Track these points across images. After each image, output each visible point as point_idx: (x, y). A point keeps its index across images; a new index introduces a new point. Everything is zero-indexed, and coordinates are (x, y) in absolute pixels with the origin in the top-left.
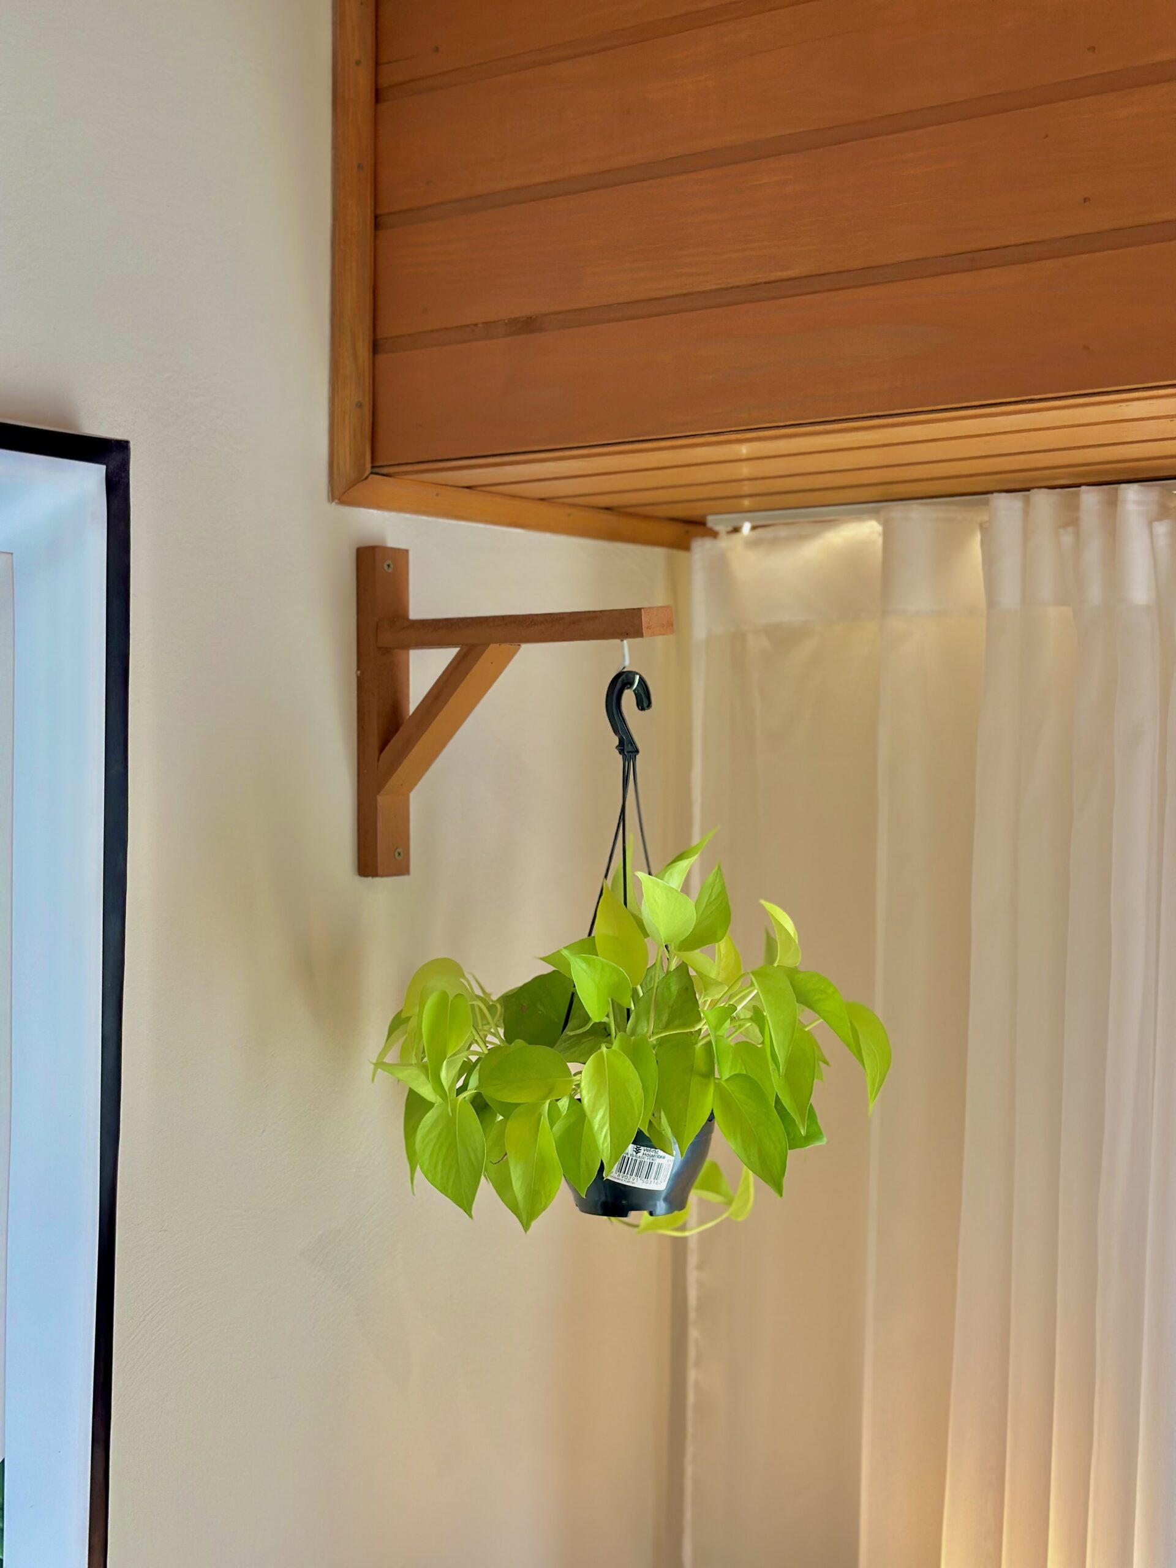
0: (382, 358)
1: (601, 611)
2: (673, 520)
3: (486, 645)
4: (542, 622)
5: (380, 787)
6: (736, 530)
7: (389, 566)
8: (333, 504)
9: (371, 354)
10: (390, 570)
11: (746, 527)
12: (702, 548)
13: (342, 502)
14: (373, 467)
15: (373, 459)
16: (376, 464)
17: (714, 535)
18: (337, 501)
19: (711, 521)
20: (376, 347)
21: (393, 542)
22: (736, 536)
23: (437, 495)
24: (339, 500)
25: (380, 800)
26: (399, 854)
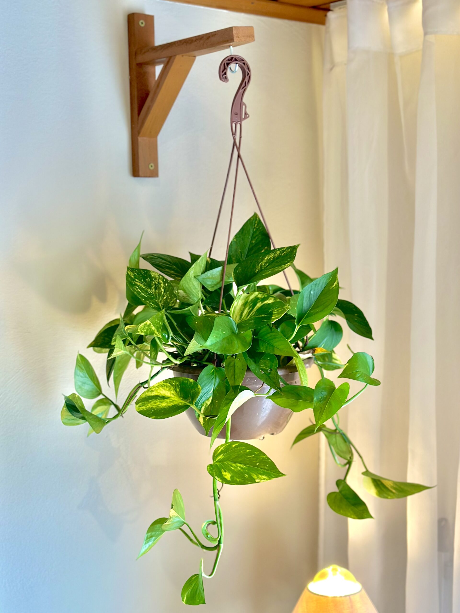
1: (217, 31)
2: (315, 7)
3: (175, 55)
4: (195, 41)
5: (139, 133)
10: (143, 25)
19: (333, 6)
21: (148, 12)
25: (140, 139)
26: (152, 166)
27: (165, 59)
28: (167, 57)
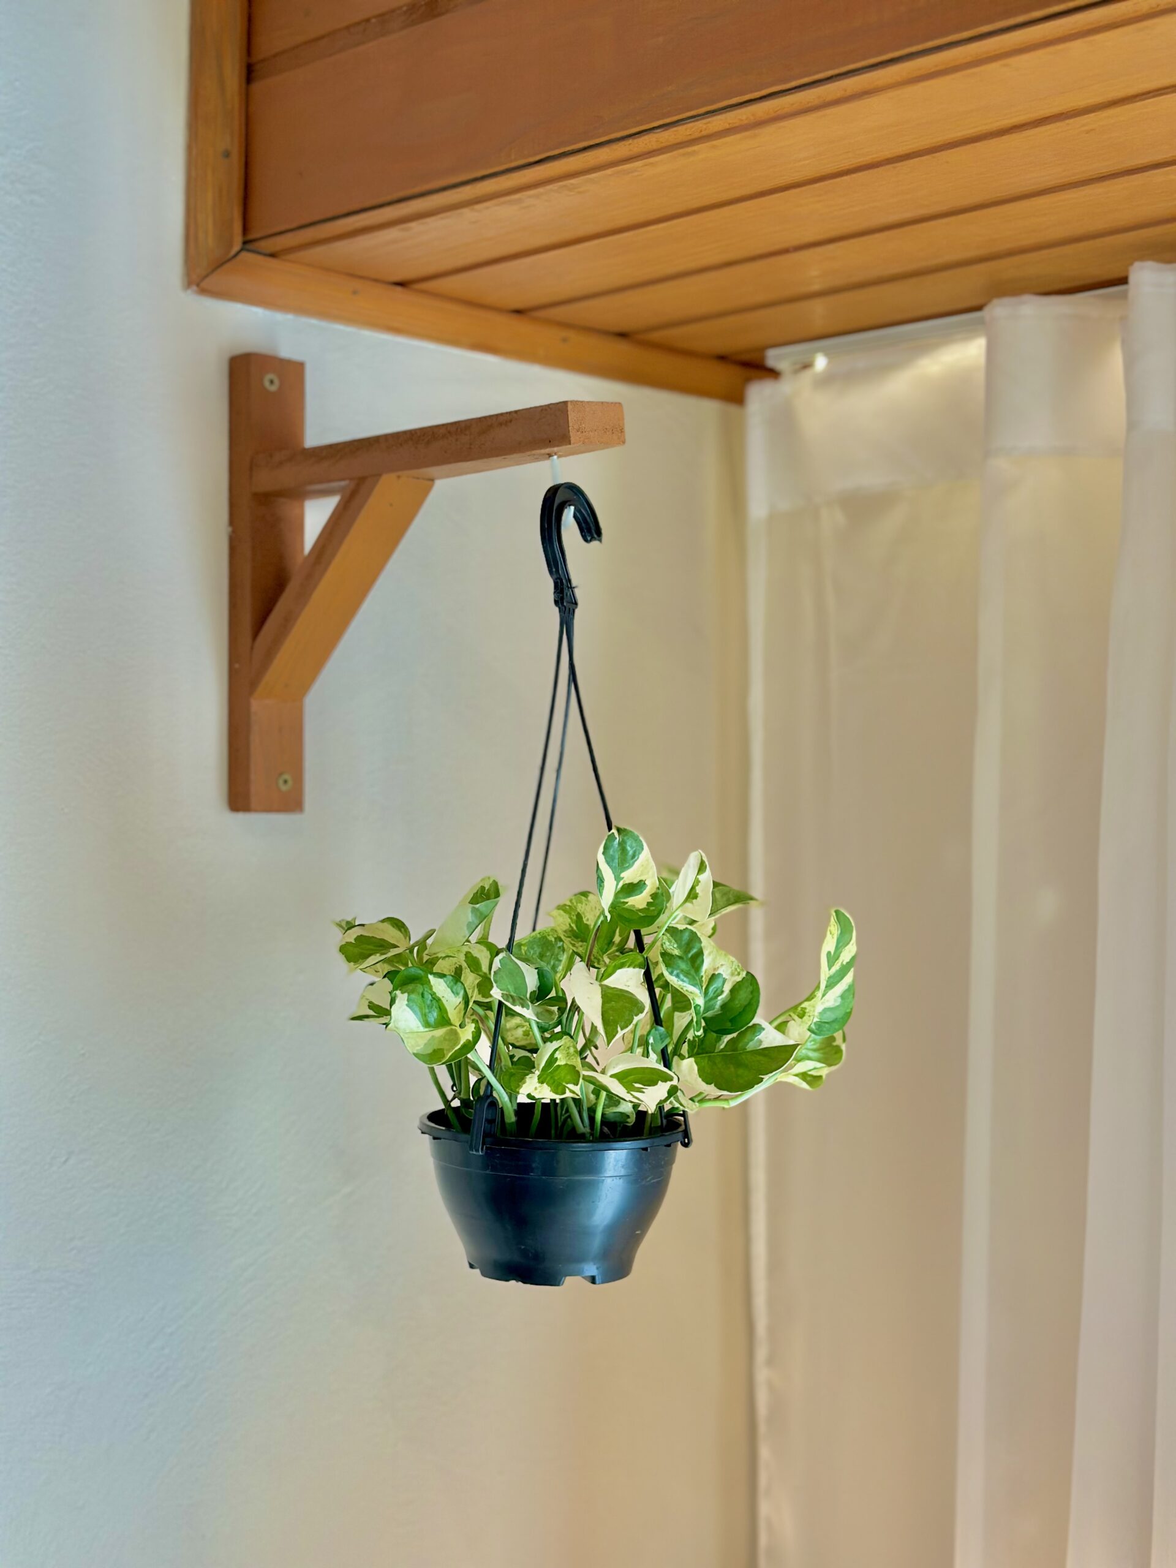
0: (257, 87)
1: (516, 412)
2: (722, 358)
3: (380, 475)
5: (253, 684)
6: (807, 366)
7: (272, 382)
8: (189, 292)
9: (244, 80)
10: (273, 388)
11: (821, 363)
12: (760, 394)
13: (204, 291)
14: (245, 243)
15: (245, 229)
16: (250, 237)
17: (773, 374)
18: (195, 288)
19: (774, 358)
20: (250, 73)
21: (286, 351)
22: (806, 377)
23: (355, 292)
24: (198, 285)
25: (255, 705)
26: (286, 782)
27: (343, 483)
28: (351, 479)
